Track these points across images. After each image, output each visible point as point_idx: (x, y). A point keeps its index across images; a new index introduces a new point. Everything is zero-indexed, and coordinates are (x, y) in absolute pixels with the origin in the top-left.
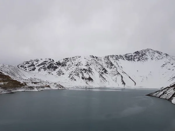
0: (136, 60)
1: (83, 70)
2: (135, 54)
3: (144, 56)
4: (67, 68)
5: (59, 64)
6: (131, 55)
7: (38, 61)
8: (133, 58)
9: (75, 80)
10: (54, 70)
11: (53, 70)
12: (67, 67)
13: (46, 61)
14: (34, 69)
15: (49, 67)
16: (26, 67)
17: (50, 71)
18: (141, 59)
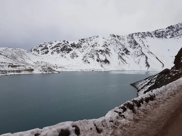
0: (168, 37)
1: (99, 52)
2: (168, 30)
3: (180, 31)
4: (83, 50)
5: (73, 45)
6: (163, 31)
7: (51, 44)
8: (164, 34)
9: (89, 63)
10: (68, 53)
11: (66, 53)
12: (82, 49)
13: (60, 44)
14: (46, 53)
15: (62, 50)
16: (39, 51)
17: (63, 54)
18: (175, 36)
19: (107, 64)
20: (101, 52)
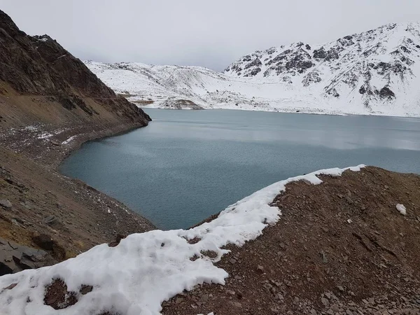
1: (376, 68)
4: (338, 64)
5: (319, 54)
7: (270, 52)
9: (338, 95)
10: (301, 72)
11: (297, 73)
12: (337, 61)
13: (289, 51)
15: (288, 66)
17: (289, 75)
19: (387, 98)
20: (380, 70)
